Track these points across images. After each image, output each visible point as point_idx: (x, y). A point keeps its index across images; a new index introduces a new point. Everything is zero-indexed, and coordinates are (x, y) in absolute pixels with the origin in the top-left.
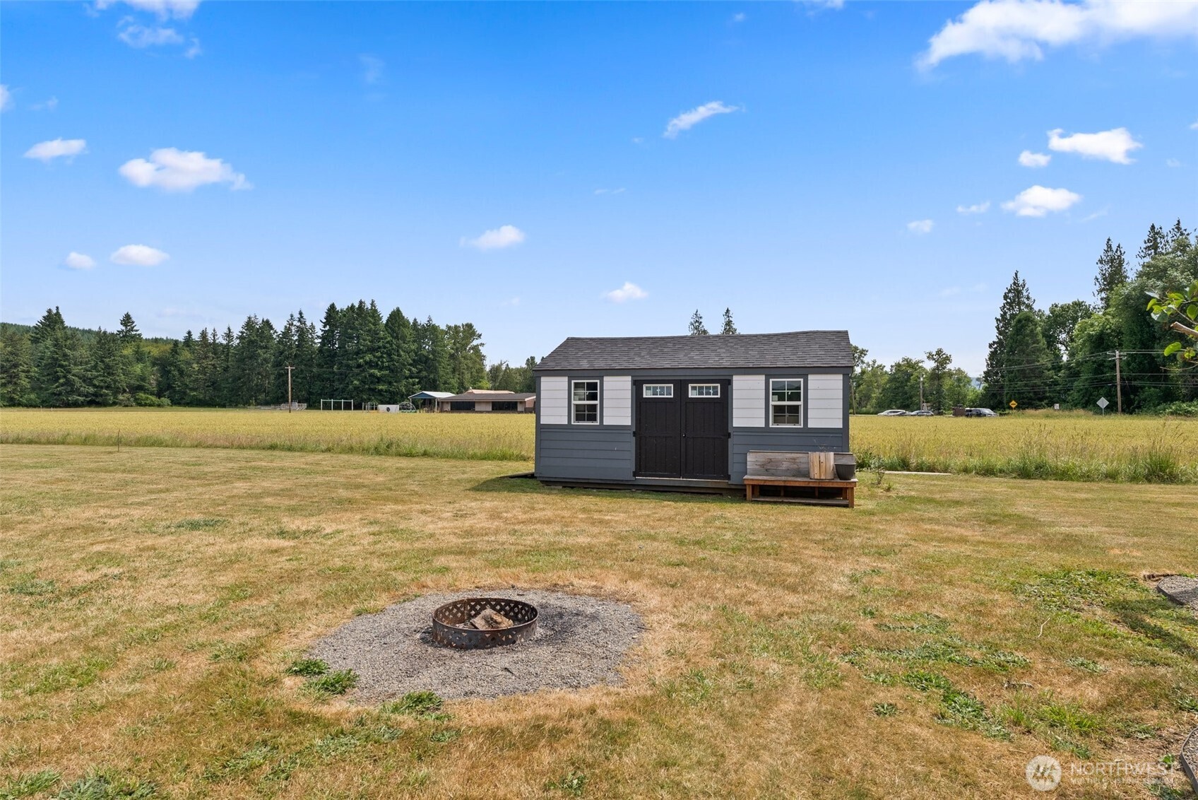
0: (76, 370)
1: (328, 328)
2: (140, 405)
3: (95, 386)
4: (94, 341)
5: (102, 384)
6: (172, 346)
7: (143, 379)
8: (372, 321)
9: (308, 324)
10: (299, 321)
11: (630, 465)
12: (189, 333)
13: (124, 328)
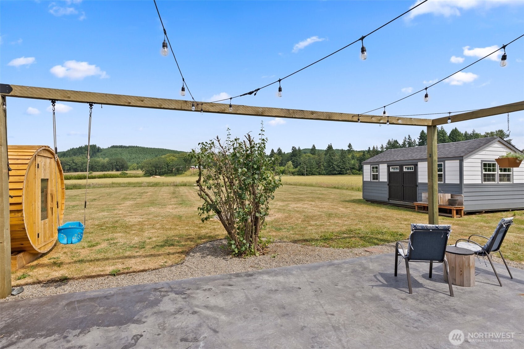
0: (335, 163)
1: (421, 141)
2: (353, 174)
3: (340, 168)
4: (340, 154)
5: (342, 167)
6: (362, 153)
7: (354, 165)
8: (442, 135)
9: (413, 140)
10: (409, 139)
11: (387, 196)
12: (369, 148)
13: (349, 148)
